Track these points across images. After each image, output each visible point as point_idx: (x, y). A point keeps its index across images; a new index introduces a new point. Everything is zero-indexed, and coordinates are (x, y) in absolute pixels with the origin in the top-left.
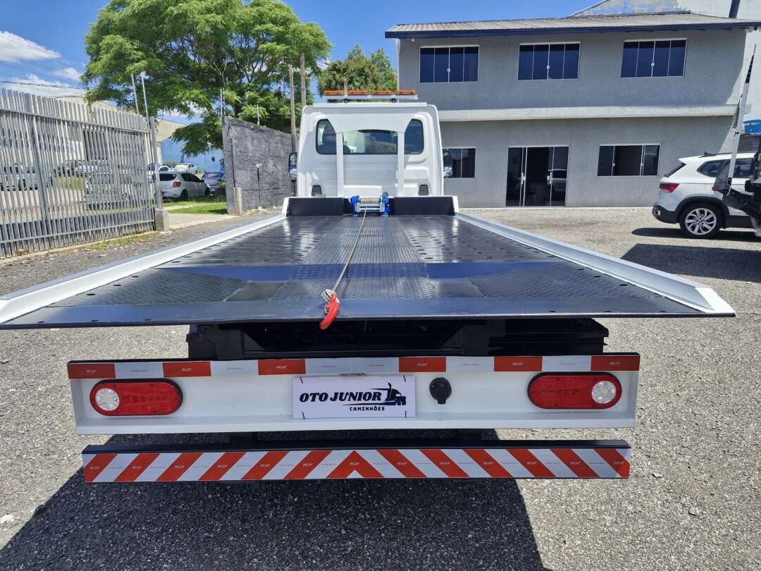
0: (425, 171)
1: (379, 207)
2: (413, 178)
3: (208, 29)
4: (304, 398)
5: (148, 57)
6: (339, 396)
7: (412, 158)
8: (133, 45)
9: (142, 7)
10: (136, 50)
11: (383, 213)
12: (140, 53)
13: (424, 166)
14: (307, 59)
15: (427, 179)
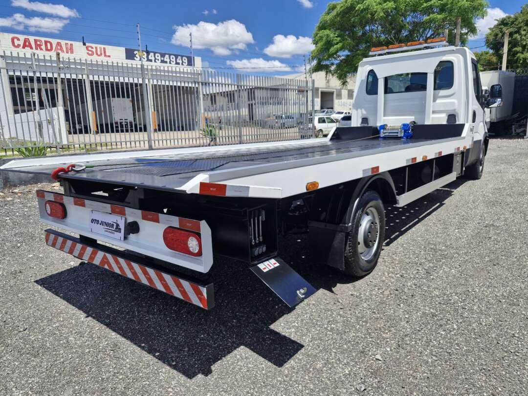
0: (453, 103)
1: (397, 133)
2: (442, 109)
3: (382, 14)
4: (93, 221)
5: (343, 40)
6: (102, 223)
7: (442, 92)
8: (335, 34)
9: (342, 8)
10: (337, 37)
11: (401, 138)
12: (339, 39)
13: (453, 99)
14: (463, 21)
15: (455, 110)
